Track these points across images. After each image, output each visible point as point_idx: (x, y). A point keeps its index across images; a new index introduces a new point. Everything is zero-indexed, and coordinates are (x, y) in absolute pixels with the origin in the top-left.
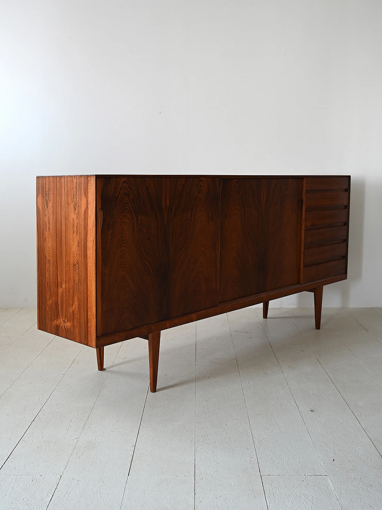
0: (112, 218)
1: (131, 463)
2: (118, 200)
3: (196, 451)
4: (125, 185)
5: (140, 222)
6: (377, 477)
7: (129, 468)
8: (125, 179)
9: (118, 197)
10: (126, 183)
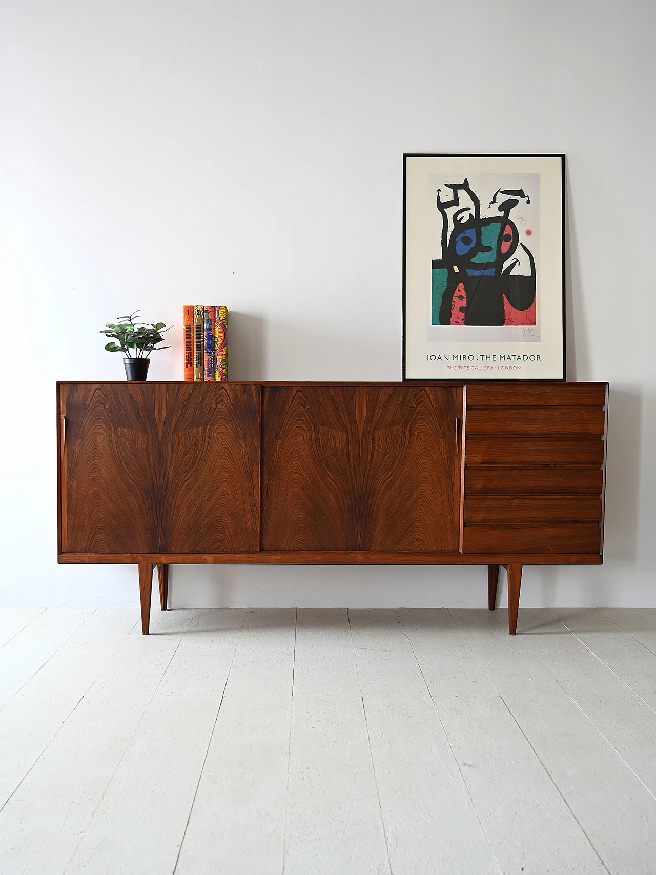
0: (80, 428)
2: (88, 409)
3: (286, 853)
4: (98, 392)
5: (121, 434)
8: (98, 386)
9: (89, 405)
10: (99, 389)
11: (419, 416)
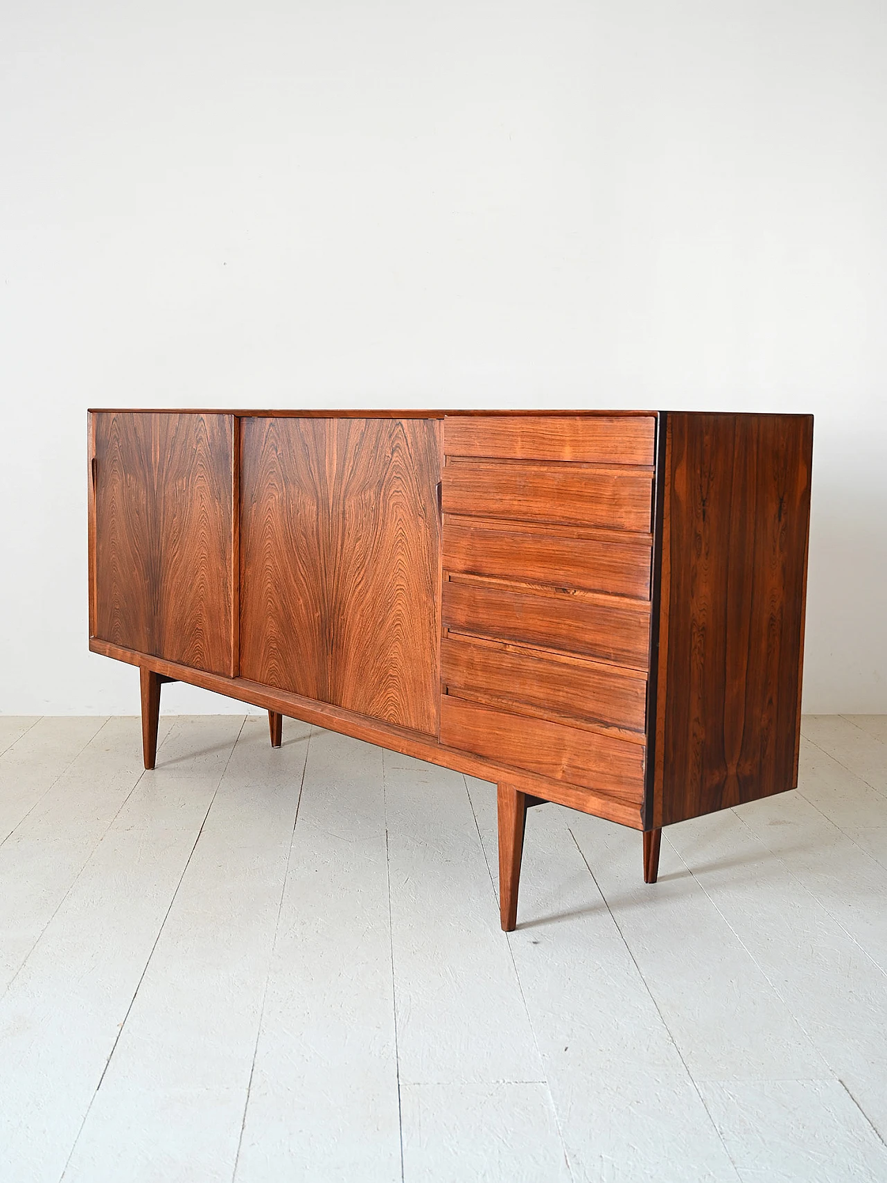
0: (104, 472)
1: (107, 1062)
2: (109, 447)
3: (261, 1034)
4: (115, 424)
5: (129, 484)
6: (655, 1083)
7: (102, 1074)
8: (115, 415)
9: (109, 442)
10: (115, 421)
11: (394, 475)
